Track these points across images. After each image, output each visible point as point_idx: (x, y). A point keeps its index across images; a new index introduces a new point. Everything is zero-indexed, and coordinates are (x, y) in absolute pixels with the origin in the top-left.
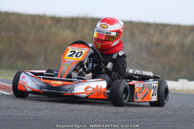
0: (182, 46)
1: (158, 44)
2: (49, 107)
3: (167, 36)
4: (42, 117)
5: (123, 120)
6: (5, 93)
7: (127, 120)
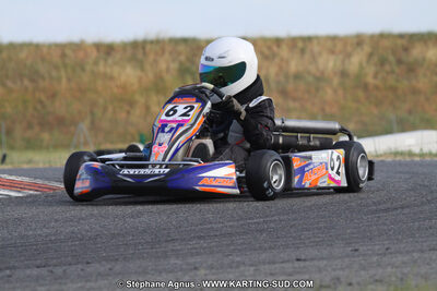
0: (344, 74)
1: (297, 77)
2: (96, 212)
3: (314, 59)
4: (84, 233)
5: (235, 223)
6: (13, 194)
7: (242, 222)
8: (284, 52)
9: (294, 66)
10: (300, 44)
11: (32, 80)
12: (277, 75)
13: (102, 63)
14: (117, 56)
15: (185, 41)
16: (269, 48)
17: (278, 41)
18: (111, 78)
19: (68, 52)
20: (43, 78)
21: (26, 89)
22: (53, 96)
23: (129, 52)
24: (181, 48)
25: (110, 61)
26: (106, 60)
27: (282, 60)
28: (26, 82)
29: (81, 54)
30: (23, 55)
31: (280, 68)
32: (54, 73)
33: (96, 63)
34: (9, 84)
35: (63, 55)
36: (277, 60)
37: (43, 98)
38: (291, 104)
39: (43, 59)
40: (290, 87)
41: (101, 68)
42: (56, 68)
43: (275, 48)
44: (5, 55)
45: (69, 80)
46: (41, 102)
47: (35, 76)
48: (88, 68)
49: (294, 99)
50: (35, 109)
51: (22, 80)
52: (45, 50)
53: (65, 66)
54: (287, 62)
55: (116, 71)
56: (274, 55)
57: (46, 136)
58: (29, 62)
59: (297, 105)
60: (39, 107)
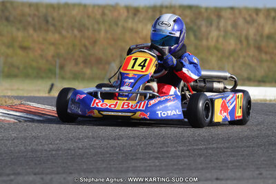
8: (261, 19)
9: (267, 30)
10: (273, 14)
11: (80, 31)
12: (255, 35)
13: (130, 20)
14: (142, 16)
15: (190, 7)
16: (250, 16)
17: (257, 11)
18: (137, 32)
19: (107, 12)
20: (88, 29)
21: (75, 36)
22: (95, 42)
23: (150, 13)
24: (188, 12)
25: (136, 19)
26: (133, 19)
27: (259, 24)
28: (76, 32)
29: (116, 14)
30: (74, 12)
31: (257, 30)
32: (96, 26)
33: (126, 21)
34: (64, 32)
35: (103, 14)
36: (255, 25)
37: (87, 43)
38: (264, 57)
39: (89, 16)
40: (264, 44)
41: (130, 24)
42: (98, 23)
43: (254, 16)
44: (61, 12)
45: (106, 32)
46: (85, 46)
47: (82, 28)
48: (120, 23)
49: (266, 53)
50: (81, 51)
51: (73, 30)
52: (90, 10)
53: (104, 21)
54: (263, 26)
55: (140, 27)
56: (253, 21)
57: (88, 71)
58: (78, 18)
59: (268, 57)
60: (84, 49)
